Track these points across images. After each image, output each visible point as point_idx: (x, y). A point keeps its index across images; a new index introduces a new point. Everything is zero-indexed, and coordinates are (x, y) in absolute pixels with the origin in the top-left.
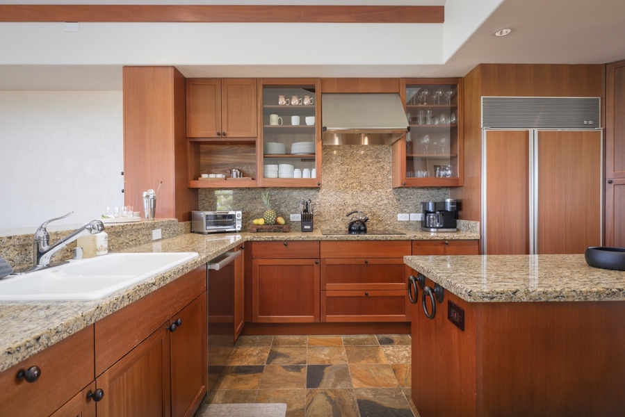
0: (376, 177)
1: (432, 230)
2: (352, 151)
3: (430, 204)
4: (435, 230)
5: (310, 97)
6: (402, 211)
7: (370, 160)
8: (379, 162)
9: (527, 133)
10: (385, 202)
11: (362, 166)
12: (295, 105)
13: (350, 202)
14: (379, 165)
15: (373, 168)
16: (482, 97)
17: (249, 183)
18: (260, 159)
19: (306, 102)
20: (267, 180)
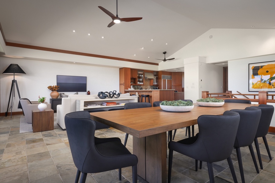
0: (148, 84)
2: (145, 80)
7: (147, 82)
9: (166, 80)
16: (162, 75)
17: (135, 85)
18: (137, 81)
19: (142, 73)
20: (138, 84)
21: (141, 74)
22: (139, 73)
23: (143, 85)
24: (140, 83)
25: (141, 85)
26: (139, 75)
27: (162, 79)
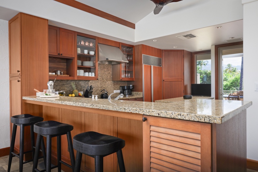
0: (107, 76)
1: (127, 95)
2: (100, 66)
3: (125, 87)
4: (128, 95)
5: (93, 44)
6: (115, 90)
7: (106, 70)
8: (108, 71)
9: (151, 66)
10: (110, 86)
11: (103, 72)
12: (87, 46)
13: (100, 86)
14: (108, 72)
15: (107, 73)
16: (143, 54)
17: (71, 78)
18: (76, 67)
19: (91, 45)
20: (79, 77)
21: (89, 49)
22: (82, 43)
23: (96, 79)
24: (87, 74)
25: (87, 79)
26: (82, 51)
27: (143, 65)
